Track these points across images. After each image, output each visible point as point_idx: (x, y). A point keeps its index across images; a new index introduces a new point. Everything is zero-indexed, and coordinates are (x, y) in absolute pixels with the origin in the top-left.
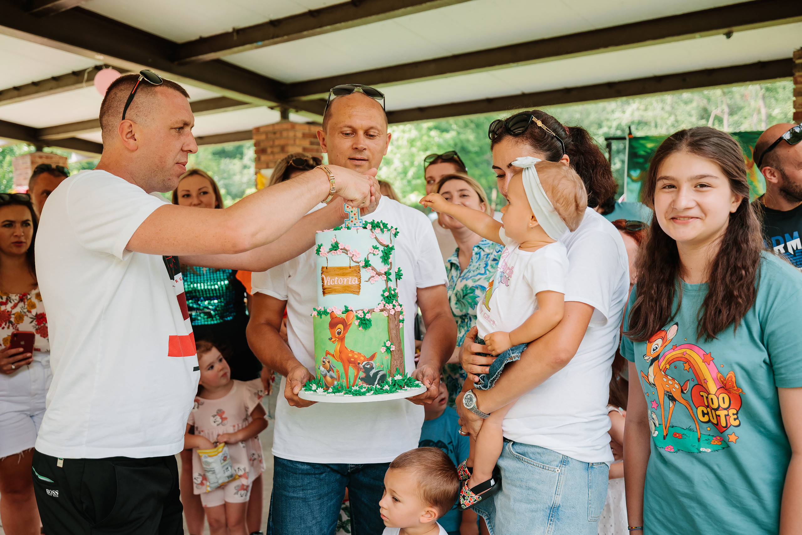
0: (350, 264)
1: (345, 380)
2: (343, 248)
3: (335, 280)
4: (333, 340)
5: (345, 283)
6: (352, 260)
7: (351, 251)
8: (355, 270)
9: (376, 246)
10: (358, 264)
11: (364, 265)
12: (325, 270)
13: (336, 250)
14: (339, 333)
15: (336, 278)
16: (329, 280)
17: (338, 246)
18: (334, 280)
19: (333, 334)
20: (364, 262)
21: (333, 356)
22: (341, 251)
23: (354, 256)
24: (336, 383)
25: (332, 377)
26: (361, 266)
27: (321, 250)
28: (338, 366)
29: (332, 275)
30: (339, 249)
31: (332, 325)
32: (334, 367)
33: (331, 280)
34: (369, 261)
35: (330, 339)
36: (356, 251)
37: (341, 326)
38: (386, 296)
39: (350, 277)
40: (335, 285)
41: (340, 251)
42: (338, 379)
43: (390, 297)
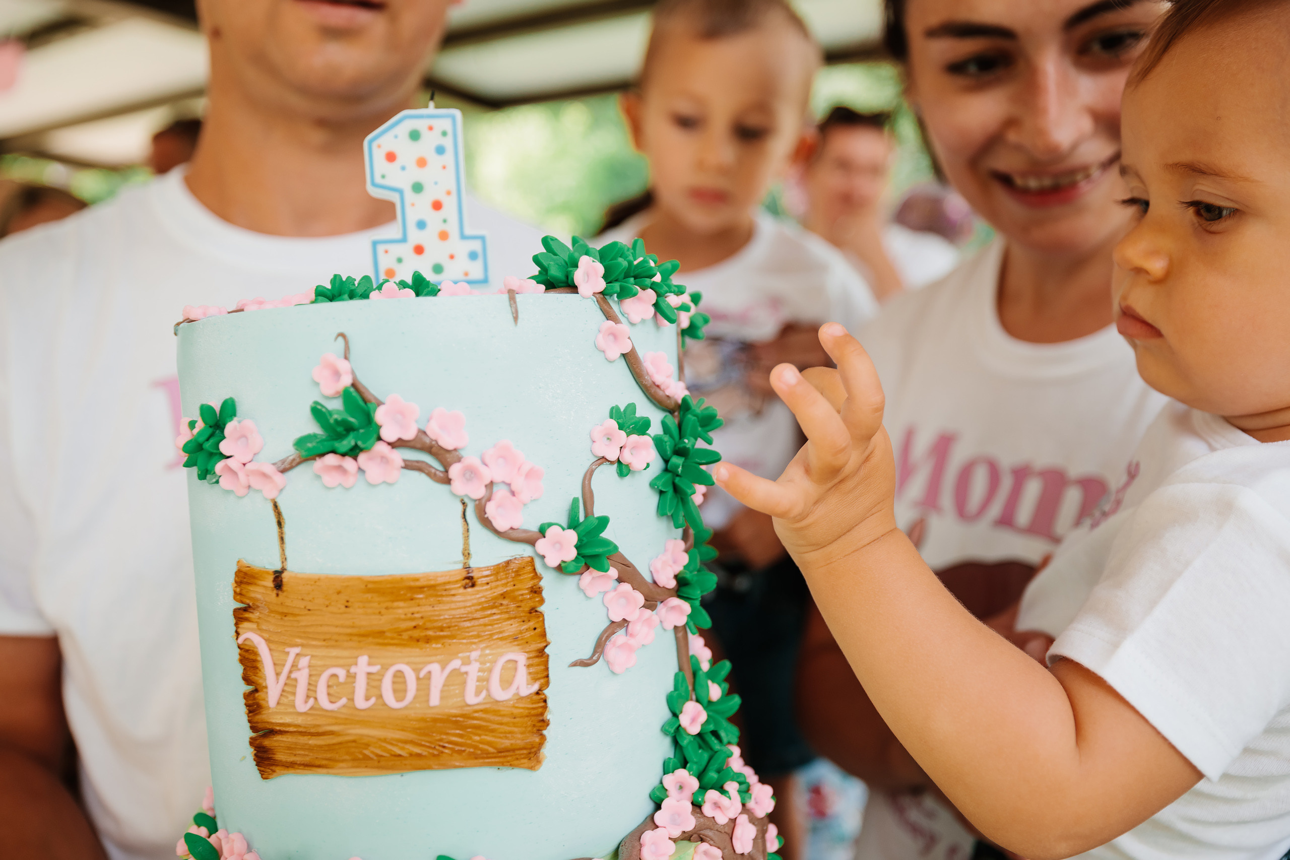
0: (467, 554)
2: (409, 435)
3: (352, 677)
5: (435, 700)
6: (486, 523)
7: (470, 457)
8: (504, 596)
9: (631, 407)
10: (525, 551)
11: (573, 553)
12: (262, 591)
13: (354, 452)
15: (363, 665)
16: (302, 677)
17: (368, 419)
18: (341, 673)
20: (572, 537)
22: (399, 456)
23: (500, 492)
26: (553, 560)
27: (224, 447)
29: (330, 641)
30: (381, 447)
33: (315, 671)
34: (603, 522)
36: (505, 455)
38: (695, 730)
39: (475, 655)
40: (353, 717)
41: (384, 459)
43: (715, 734)
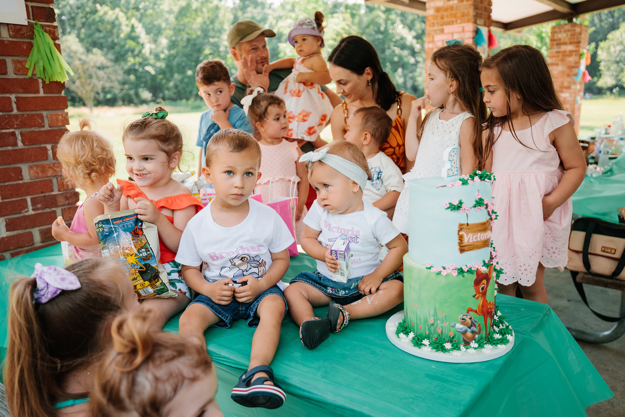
1: (484, 332)
4: (477, 296)
5: (485, 238)
12: (465, 226)
14: (483, 289)
15: (479, 234)
16: (471, 237)
18: (476, 236)
19: (477, 291)
21: (476, 312)
24: (477, 336)
25: (473, 332)
28: (479, 319)
29: (475, 232)
31: (477, 283)
32: (476, 322)
33: (473, 236)
35: (474, 296)
37: (485, 281)
40: (477, 242)
42: (479, 333)
